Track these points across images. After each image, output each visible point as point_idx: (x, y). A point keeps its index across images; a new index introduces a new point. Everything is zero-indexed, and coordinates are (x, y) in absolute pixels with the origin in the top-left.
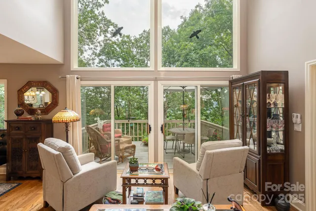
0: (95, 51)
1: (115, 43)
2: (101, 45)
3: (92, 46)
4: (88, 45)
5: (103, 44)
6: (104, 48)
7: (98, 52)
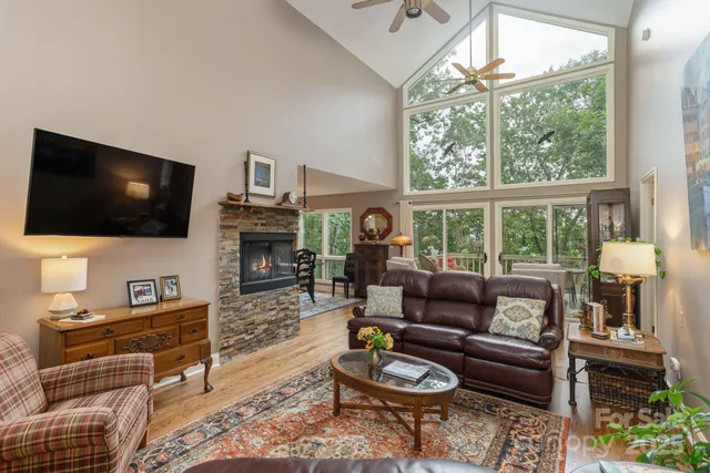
0: (436, 135)
1: (471, 117)
2: (446, 125)
3: (431, 129)
4: (424, 127)
5: (449, 122)
6: (452, 129)
7: (441, 137)
